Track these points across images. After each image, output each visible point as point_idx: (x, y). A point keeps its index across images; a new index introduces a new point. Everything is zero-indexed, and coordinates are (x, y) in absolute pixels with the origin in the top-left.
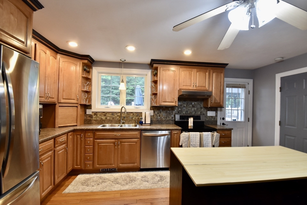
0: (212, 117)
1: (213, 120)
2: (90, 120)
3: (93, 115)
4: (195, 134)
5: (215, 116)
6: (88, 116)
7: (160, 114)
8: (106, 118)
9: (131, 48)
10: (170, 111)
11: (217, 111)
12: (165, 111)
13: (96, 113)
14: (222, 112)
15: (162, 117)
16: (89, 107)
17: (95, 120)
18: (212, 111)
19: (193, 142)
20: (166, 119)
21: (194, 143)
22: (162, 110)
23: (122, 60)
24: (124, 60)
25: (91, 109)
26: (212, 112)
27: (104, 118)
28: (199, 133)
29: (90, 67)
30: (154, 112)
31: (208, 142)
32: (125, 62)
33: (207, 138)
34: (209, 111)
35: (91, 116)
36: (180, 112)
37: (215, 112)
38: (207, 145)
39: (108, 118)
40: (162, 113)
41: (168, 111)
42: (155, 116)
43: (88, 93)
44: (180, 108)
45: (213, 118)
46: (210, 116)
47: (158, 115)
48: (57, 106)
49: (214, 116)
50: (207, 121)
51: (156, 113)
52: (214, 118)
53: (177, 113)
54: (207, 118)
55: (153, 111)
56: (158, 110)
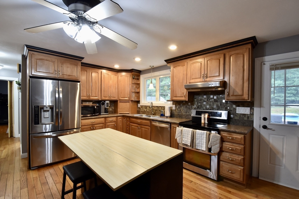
0: (244, 115)
1: (246, 119)
2: (139, 111)
3: (141, 108)
4: (188, 130)
5: (249, 113)
6: (139, 108)
7: (181, 109)
8: (147, 110)
9: (138, 59)
10: (190, 106)
11: (254, 107)
12: (185, 106)
13: (142, 106)
14: (261, 108)
15: (183, 112)
16: (138, 102)
17: (141, 111)
18: (244, 106)
19: (186, 138)
20: (186, 114)
21: (186, 140)
22: (183, 105)
23: (151, 66)
24: (152, 66)
25: (140, 103)
26: (243, 108)
27: (145, 110)
28: (191, 129)
29: (139, 76)
30: (176, 106)
31: (202, 143)
32: (153, 67)
33: (201, 137)
34: (239, 106)
35: (140, 108)
36: (200, 107)
37: (249, 108)
38: (200, 145)
39: (148, 110)
40: (182, 108)
41: (188, 106)
42: (176, 110)
43: (138, 93)
44: (200, 103)
45: (246, 116)
46: (241, 114)
47: (179, 109)
48: (119, 102)
49: (247, 114)
50: (236, 120)
51: (177, 107)
52: (248, 117)
53: (197, 108)
54: (236, 116)
55: (174, 105)
56: (179, 104)
